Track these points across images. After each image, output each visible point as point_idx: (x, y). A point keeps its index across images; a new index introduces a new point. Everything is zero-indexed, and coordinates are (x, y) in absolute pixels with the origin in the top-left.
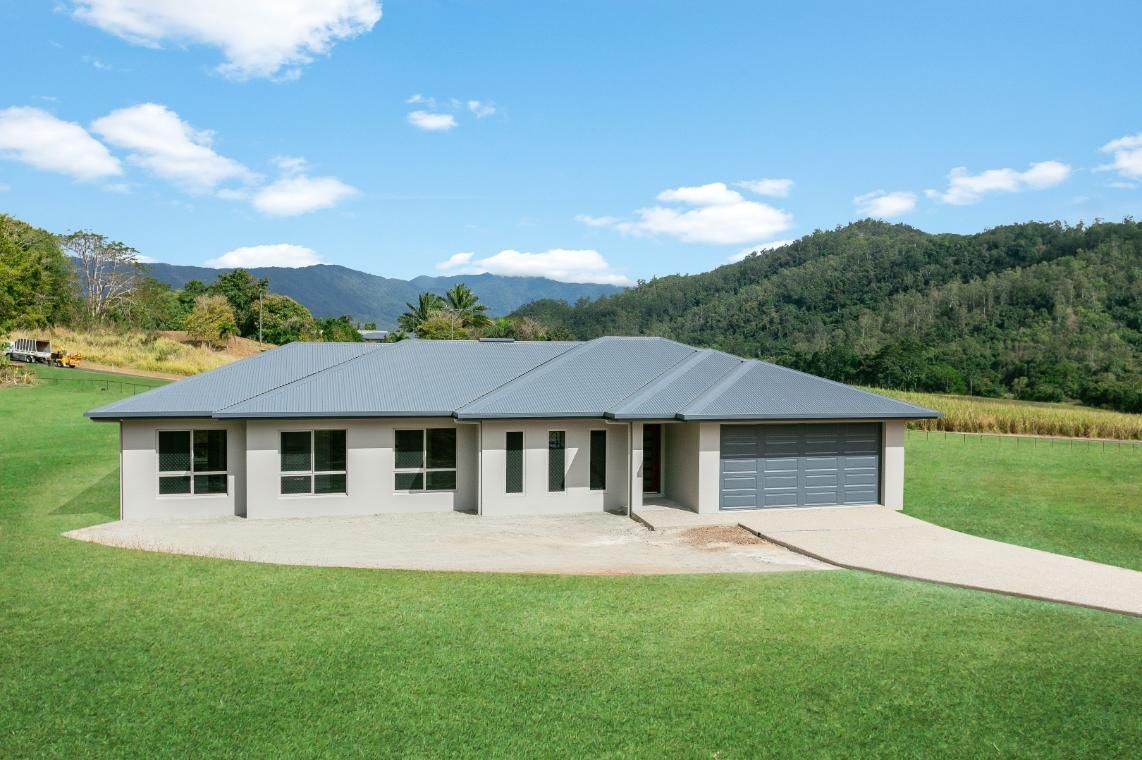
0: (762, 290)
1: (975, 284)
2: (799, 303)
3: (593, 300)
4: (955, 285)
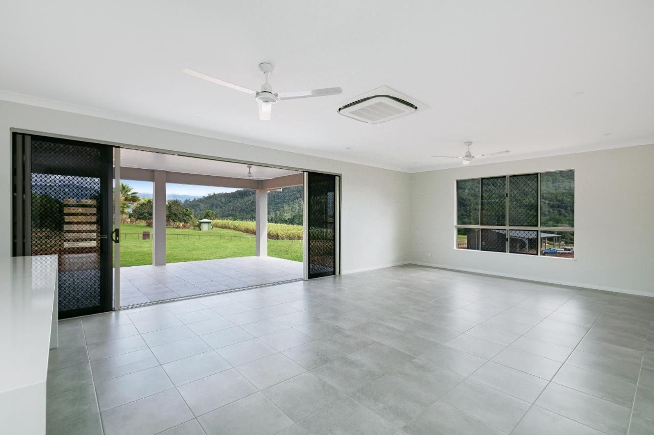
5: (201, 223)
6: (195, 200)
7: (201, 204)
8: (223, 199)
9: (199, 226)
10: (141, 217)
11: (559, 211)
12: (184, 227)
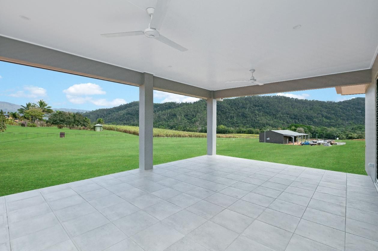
0: (124, 112)
1: (164, 112)
2: (131, 114)
3: (84, 112)
4: (160, 112)
5: (95, 127)
6: (87, 112)
7: (91, 115)
8: (105, 112)
9: (94, 128)
10: (54, 122)
11: (295, 121)
12: (84, 129)
